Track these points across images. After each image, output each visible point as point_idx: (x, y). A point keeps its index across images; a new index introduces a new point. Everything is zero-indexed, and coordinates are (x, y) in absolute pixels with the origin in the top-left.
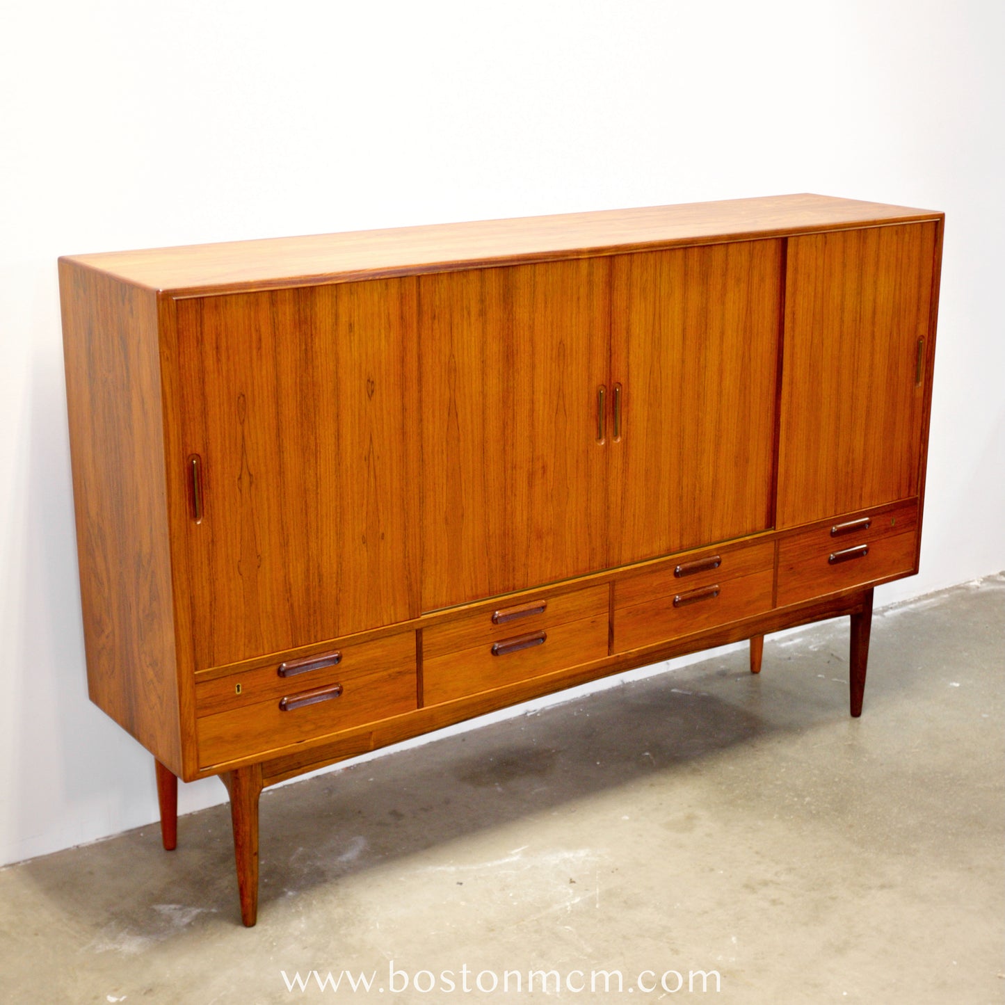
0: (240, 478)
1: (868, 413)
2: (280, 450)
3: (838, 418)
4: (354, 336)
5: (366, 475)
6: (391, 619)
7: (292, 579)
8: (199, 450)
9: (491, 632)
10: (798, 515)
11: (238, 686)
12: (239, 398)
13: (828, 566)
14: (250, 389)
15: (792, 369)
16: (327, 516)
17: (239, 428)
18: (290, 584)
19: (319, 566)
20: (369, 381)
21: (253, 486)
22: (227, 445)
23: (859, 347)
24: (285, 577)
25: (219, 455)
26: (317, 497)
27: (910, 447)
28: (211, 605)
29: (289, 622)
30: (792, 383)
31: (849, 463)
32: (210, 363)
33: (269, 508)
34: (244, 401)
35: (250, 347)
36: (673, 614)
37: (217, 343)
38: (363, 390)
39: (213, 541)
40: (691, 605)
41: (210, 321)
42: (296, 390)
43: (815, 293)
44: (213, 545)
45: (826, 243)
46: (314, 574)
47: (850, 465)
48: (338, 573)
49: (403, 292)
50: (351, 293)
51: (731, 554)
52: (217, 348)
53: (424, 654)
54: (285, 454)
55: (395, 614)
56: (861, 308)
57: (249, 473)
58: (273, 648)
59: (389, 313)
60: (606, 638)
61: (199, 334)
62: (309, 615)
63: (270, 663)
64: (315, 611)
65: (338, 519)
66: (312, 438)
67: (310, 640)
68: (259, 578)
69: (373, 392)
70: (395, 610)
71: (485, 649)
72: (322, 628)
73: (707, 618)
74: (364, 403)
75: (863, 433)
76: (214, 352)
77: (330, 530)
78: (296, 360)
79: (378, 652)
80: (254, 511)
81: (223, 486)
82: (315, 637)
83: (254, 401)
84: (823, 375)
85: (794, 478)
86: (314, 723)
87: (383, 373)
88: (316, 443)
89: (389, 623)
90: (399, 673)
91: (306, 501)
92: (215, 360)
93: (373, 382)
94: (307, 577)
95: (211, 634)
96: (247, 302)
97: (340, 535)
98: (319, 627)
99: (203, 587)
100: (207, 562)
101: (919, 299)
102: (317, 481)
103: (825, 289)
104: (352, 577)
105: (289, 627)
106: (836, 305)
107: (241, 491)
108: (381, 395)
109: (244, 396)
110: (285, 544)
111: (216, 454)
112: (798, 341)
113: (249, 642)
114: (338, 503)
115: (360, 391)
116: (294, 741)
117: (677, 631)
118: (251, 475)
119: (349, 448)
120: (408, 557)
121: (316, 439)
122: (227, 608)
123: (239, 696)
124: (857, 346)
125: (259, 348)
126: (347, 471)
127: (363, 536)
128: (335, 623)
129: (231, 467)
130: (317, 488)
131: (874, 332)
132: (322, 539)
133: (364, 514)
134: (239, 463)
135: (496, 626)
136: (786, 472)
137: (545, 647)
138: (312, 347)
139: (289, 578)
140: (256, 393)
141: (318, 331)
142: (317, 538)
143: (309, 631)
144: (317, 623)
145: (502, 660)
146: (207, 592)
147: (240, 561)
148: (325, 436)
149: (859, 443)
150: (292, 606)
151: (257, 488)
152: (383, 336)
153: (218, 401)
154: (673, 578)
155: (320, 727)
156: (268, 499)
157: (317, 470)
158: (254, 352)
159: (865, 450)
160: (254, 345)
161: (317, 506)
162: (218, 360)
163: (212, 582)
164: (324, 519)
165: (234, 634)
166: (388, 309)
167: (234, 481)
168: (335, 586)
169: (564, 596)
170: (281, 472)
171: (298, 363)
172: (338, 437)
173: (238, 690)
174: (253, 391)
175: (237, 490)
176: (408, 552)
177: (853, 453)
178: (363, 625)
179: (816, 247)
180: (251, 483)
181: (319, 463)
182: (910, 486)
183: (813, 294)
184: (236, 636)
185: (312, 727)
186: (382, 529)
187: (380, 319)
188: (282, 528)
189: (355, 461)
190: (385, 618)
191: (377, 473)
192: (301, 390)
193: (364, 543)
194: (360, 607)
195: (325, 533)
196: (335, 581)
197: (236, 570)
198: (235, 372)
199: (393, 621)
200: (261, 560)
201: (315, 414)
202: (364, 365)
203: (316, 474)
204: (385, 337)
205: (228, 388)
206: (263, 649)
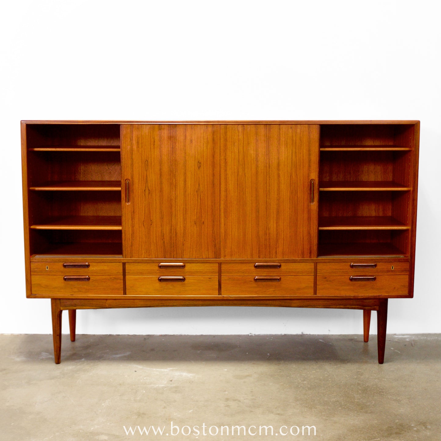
0: (145, 191)
2: (161, 183)
4: (193, 144)
5: (196, 198)
8: (130, 178)
12: (145, 161)
14: (150, 159)
16: (179, 210)
17: (145, 172)
18: (164, 234)
19: (176, 229)
20: (198, 162)
21: (150, 195)
22: (140, 178)
24: (162, 230)
25: (137, 181)
26: (176, 203)
28: (132, 235)
29: (163, 248)
32: (135, 147)
33: (156, 203)
34: (148, 163)
35: (151, 144)
37: (138, 141)
38: (196, 166)
39: (133, 211)
41: (135, 133)
42: (168, 162)
44: (133, 213)
46: (173, 232)
48: (184, 233)
49: (214, 130)
50: (192, 128)
52: (138, 142)
54: (163, 184)
55: (208, 255)
57: (149, 189)
58: (156, 257)
59: (208, 138)
61: (131, 136)
62: (171, 247)
64: (174, 246)
65: (184, 213)
66: (174, 180)
67: (171, 257)
68: (151, 228)
69: (200, 166)
70: (208, 253)
72: (177, 254)
74: (196, 170)
76: (137, 144)
77: (181, 216)
78: (168, 151)
80: (150, 203)
81: (138, 192)
82: (173, 256)
83: (151, 163)
87: (205, 160)
88: (176, 183)
91: (171, 204)
92: (137, 147)
93: (200, 163)
94: (171, 232)
95: (132, 246)
96: (150, 127)
97: (185, 219)
98: (175, 253)
99: (129, 228)
100: (131, 219)
102: (176, 197)
104: (190, 236)
105: (163, 250)
107: (145, 195)
108: (204, 168)
109: (147, 161)
110: (162, 218)
111: (136, 180)
113: (146, 252)
114: (184, 207)
115: (195, 165)
118: (149, 190)
119: (190, 186)
120: (215, 233)
121: (176, 181)
122: (138, 237)
125: (154, 145)
126: (188, 195)
127: (195, 221)
128: (182, 253)
129: (141, 186)
130: (176, 200)
132: (177, 219)
133: (196, 212)
134: (145, 185)
138: (175, 147)
139: (163, 231)
140: (152, 161)
141: (178, 141)
142: (175, 218)
143: (171, 254)
144: (174, 251)
146: (130, 230)
147: (144, 221)
148: (180, 180)
150: (164, 242)
151: (151, 195)
152: (205, 146)
153: (137, 161)
156: (156, 200)
158: (152, 145)
160: (152, 143)
161: (176, 206)
162: (138, 147)
163: (133, 226)
164: (178, 212)
165: (140, 248)
166: (207, 136)
167: (143, 191)
168: (182, 238)
170: (161, 191)
172: (185, 181)
174: (151, 160)
175: (144, 195)
178: (194, 256)
180: (149, 193)
181: (177, 190)
184: (141, 248)
186: (203, 220)
187: (204, 139)
188: (161, 212)
189: (192, 192)
190: (204, 255)
191: (202, 198)
192: (170, 162)
193: (195, 224)
194: (193, 249)
195: (178, 217)
196: (182, 236)
197: (142, 224)
198: (144, 152)
199: (207, 257)
200: (152, 222)
201: (176, 172)
202: (196, 156)
203: (176, 194)
204: (206, 146)
205: (142, 157)
206: (152, 256)
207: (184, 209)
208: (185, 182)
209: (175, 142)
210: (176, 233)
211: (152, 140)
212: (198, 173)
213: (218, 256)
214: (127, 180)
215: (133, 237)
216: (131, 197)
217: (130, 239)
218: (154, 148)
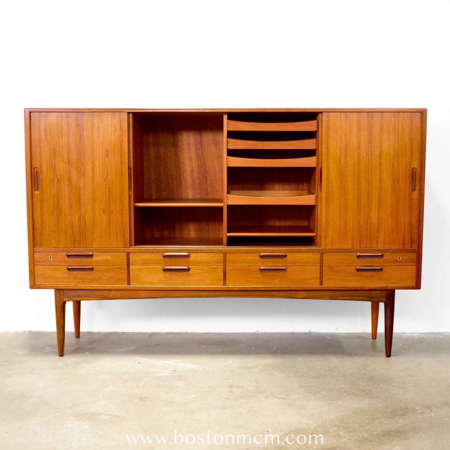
0: (53, 179)
1: (380, 201)
2: (69, 171)
3: (359, 200)
4: (100, 132)
5: (105, 187)
6: (116, 246)
7: (73, 221)
8: (38, 166)
9: (162, 261)
10: (335, 244)
11: (51, 257)
12: (54, 150)
13: (356, 272)
14: (58, 147)
15: (328, 173)
17: (53, 161)
18: (72, 223)
19: (84, 218)
20: (106, 150)
21: (58, 183)
22: (49, 166)
23: (371, 168)
25: (46, 170)
26: (84, 191)
27: (410, 223)
28: (41, 224)
29: (72, 237)
30: (328, 179)
31: (368, 224)
32: (43, 135)
33: (65, 192)
34: (56, 151)
35: (58, 132)
36: (259, 275)
37: (46, 129)
38: (104, 153)
39: (42, 200)
40: (270, 273)
41: (43, 121)
42: (76, 150)
43: (341, 140)
44: (42, 202)
45: (347, 117)
46: (82, 220)
47: (369, 225)
48: (92, 223)
49: (121, 118)
50: (99, 116)
51: (293, 254)
53: (130, 263)
54: (71, 173)
55: (118, 244)
56: (371, 150)
58: (65, 246)
59: (115, 126)
60: (222, 277)
61: (39, 125)
62: (80, 236)
63: (63, 251)
64: (83, 235)
65: (93, 202)
66: (82, 168)
67: (81, 246)
68: (60, 217)
69: (108, 154)
70: (117, 242)
71: (160, 268)
72: (86, 243)
73: (279, 281)
74: (104, 159)
75: (376, 211)
76: (45, 132)
77: (89, 205)
78: (76, 139)
79: (109, 258)
80: (59, 192)
81: (47, 181)
82: (83, 245)
83: (59, 152)
84: (348, 178)
85: (332, 225)
86: (81, 280)
87: (113, 148)
88: (84, 171)
89: (115, 247)
90: (119, 268)
91: (79, 192)
92: (45, 135)
93: (108, 151)
94: (80, 221)
95: (41, 235)
97: (93, 208)
98: (84, 242)
99: (38, 217)
100: (40, 208)
101: (412, 149)
102: (84, 185)
103: (347, 138)
104: (99, 225)
105: (72, 239)
106: (355, 146)
108: (112, 156)
110: (71, 207)
111: (44, 169)
112: (331, 161)
113: (56, 241)
114: (93, 195)
116: (73, 284)
117: (262, 283)
118: (57, 179)
119: (98, 175)
120: (124, 222)
122: (47, 226)
123: (50, 261)
124: (370, 167)
125: (62, 133)
126: (97, 183)
127: (104, 210)
128: (91, 242)
129: (50, 174)
130: (84, 188)
131: (381, 162)
132: (86, 208)
133: (104, 201)
134: (53, 173)
135: (164, 259)
136: (327, 221)
137: (189, 274)
138: (83, 135)
139: (72, 220)
140: (60, 149)
141: (85, 129)
142: (84, 207)
143: (80, 243)
144: (83, 240)
145: (168, 274)
146: (39, 219)
147: (53, 210)
148: (88, 169)
149: (374, 215)
150: (73, 231)
151: (60, 184)
152: (112, 134)
153: (45, 150)
154: (259, 258)
155: (84, 282)
156: (64, 189)
157: (84, 181)
158: (60, 134)
159: (378, 219)
160: (60, 131)
161: (84, 195)
163: (42, 215)
164: (87, 200)
165: (50, 237)
166: (115, 124)
167: (51, 180)
168: (91, 227)
169: (199, 254)
170: (70, 179)
171: (77, 140)
172: (93, 169)
173: (51, 259)
175: (52, 183)
176: (124, 220)
177: (370, 220)
178: (103, 245)
179: (341, 118)
181: (85, 179)
182: (411, 242)
183: (340, 139)
184: (51, 238)
185: (81, 281)
186: (112, 209)
187: (111, 127)
188: (70, 200)
189: (100, 180)
190: (113, 245)
191: (110, 186)
192: (78, 150)
193: (104, 213)
194: (102, 238)
195: (87, 206)
196: (91, 225)
197: (51, 213)
198: (52, 140)
199: (117, 247)
200: (61, 211)
201: (84, 160)
202: (104, 144)
203: (84, 183)
204: (114, 134)
205: (49, 145)
206: (61, 245)
207: (92, 198)
208: (93, 171)
209: (83, 130)
210: (85, 222)
211: (60, 128)
212: (106, 161)
213: (127, 245)
214: (35, 169)
215: (43, 226)
216: (40, 185)
217: (39, 228)
218: (62, 136)
